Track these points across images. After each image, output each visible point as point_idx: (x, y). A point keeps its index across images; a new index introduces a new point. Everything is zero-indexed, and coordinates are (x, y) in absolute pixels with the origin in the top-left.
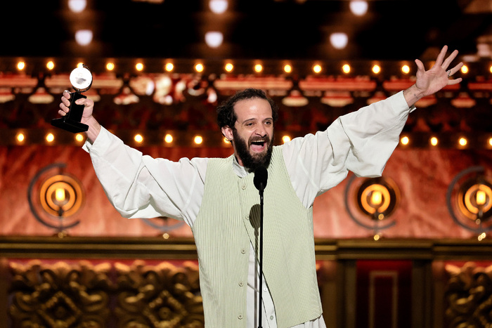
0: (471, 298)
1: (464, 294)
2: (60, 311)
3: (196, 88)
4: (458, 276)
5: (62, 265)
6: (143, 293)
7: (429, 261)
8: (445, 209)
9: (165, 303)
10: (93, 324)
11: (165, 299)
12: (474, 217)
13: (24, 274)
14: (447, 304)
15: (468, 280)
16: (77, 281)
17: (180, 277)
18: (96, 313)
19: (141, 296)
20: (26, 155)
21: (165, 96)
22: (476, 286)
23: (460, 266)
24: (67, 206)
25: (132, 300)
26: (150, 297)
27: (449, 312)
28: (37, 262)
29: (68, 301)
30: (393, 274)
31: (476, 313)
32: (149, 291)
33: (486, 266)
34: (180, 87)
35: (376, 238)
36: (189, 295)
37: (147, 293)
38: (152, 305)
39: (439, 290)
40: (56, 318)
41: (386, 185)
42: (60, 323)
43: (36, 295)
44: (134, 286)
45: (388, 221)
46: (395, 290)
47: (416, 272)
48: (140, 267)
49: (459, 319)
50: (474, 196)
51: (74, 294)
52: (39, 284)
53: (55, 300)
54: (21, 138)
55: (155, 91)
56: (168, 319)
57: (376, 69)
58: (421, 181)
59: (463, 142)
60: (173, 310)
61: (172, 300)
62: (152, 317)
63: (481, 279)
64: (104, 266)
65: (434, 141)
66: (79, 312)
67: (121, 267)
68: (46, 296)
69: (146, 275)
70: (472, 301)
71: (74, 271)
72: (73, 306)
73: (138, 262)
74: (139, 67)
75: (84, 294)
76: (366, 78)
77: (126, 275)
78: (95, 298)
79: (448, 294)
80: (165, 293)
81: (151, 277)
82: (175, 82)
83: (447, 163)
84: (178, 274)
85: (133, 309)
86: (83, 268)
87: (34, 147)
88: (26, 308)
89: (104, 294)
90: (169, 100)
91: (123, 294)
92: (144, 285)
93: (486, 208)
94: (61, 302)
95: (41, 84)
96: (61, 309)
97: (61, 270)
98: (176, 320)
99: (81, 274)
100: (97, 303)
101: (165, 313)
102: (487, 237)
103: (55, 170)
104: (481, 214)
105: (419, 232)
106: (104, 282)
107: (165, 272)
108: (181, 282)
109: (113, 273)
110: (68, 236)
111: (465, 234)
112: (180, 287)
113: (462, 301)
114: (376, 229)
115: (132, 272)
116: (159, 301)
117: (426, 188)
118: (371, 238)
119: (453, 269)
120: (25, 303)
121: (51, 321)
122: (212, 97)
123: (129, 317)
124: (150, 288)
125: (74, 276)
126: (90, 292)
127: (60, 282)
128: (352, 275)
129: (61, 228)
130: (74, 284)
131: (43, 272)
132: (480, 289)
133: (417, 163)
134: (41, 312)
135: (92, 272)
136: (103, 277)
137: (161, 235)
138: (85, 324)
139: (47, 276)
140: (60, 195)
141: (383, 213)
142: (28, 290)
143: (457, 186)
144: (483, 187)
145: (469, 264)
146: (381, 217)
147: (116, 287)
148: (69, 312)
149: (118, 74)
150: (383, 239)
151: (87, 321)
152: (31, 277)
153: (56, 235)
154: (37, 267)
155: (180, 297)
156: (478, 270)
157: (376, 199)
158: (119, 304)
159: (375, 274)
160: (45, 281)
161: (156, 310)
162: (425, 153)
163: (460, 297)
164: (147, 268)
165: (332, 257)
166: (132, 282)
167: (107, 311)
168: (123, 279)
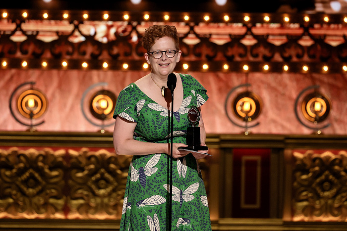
0: (310, 175)
1: (306, 172)
2: (31, 182)
3: (124, 31)
4: (302, 160)
5: (32, 151)
6: (87, 170)
7: (282, 149)
8: (293, 115)
9: (103, 177)
10: (53, 191)
11: (102, 175)
12: (313, 120)
13: (7, 157)
14: (294, 179)
15: (308, 163)
16: (43, 162)
17: (113, 160)
18: (55, 183)
19: (86, 172)
20: (7, 76)
21: (103, 37)
22: (314, 167)
23: (302, 153)
24: (36, 111)
25: (80, 175)
26: (93, 173)
27: (295, 184)
28: (15, 149)
29: (37, 175)
30: (258, 158)
31: (314, 185)
32: (91, 169)
33: (321, 153)
34: (113, 31)
35: (246, 133)
36: (119, 172)
37: (90, 170)
38: (93, 178)
39: (289, 169)
40: (28, 187)
41: (253, 98)
42: (31, 190)
43: (14, 171)
44: (82, 166)
45: (254, 122)
46: (259, 169)
47: (273, 157)
48: (85, 152)
49: (302, 189)
50: (313, 105)
51: (40, 171)
52: (17, 163)
53: (27, 174)
54: (5, 64)
55: (95, 33)
56: (105, 188)
57: (247, 19)
58: (276, 96)
59: (305, 68)
60: (108, 182)
61: (107, 175)
62: (93, 187)
63: (317, 162)
64: (61, 152)
65: (286, 68)
66: (44, 183)
67: (73, 152)
68: (21, 172)
69: (89, 158)
70: (311, 177)
71: (40, 155)
72: (39, 178)
73: (84, 149)
74: (86, 16)
75: (47, 171)
76: (240, 25)
77: (76, 158)
78: (55, 173)
79: (294, 172)
80: (102, 170)
81: (93, 159)
82: (109, 27)
83: (295, 84)
84: (111, 158)
85: (80, 181)
86: (47, 153)
87: (13, 71)
88: (8, 180)
89: (61, 171)
90: (105, 40)
91: (74, 171)
92: (88, 165)
93: (321, 114)
94: (32, 176)
95: (19, 27)
96: (31, 181)
97: (31, 155)
98: (110, 189)
99: (45, 157)
100: (56, 176)
101: (102, 184)
102: (322, 134)
103: (28, 87)
104: (318, 118)
105: (275, 130)
106: (60, 162)
107: (103, 156)
108: (113, 163)
109: (67, 157)
110: (36, 131)
111: (306, 132)
112: (112, 166)
113: (304, 177)
114: (246, 127)
115: (80, 156)
116: (98, 176)
117: (280, 101)
118: (243, 134)
119: (298, 155)
120: (7, 176)
121: (25, 189)
122: (135, 38)
123: (78, 186)
124: (92, 166)
125: (41, 158)
126: (51, 169)
127: (31, 162)
128: (229, 158)
129: (32, 126)
130: (40, 164)
131: (19, 156)
132: (317, 168)
133: (273, 84)
134: (18, 183)
135: (53, 155)
136: (60, 159)
137: (99, 131)
138: (48, 191)
139: (22, 158)
140: (31, 103)
141: (251, 117)
142: (9, 167)
143: (301, 99)
144: (319, 99)
145: (309, 152)
146: (250, 119)
147: (68, 166)
148: (37, 183)
149: (71, 21)
150: (251, 134)
151: (50, 189)
152: (11, 159)
153: (28, 130)
154: (15, 152)
155: (112, 173)
156: (315, 155)
157: (247, 107)
158: (71, 178)
159: (245, 158)
160: (20, 162)
161: (96, 182)
162: (279, 76)
163: (303, 174)
164: (90, 153)
165: (216, 146)
166: (80, 163)
167: (63, 182)
168: (73, 160)
